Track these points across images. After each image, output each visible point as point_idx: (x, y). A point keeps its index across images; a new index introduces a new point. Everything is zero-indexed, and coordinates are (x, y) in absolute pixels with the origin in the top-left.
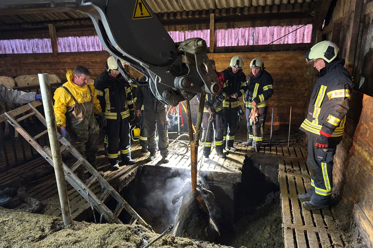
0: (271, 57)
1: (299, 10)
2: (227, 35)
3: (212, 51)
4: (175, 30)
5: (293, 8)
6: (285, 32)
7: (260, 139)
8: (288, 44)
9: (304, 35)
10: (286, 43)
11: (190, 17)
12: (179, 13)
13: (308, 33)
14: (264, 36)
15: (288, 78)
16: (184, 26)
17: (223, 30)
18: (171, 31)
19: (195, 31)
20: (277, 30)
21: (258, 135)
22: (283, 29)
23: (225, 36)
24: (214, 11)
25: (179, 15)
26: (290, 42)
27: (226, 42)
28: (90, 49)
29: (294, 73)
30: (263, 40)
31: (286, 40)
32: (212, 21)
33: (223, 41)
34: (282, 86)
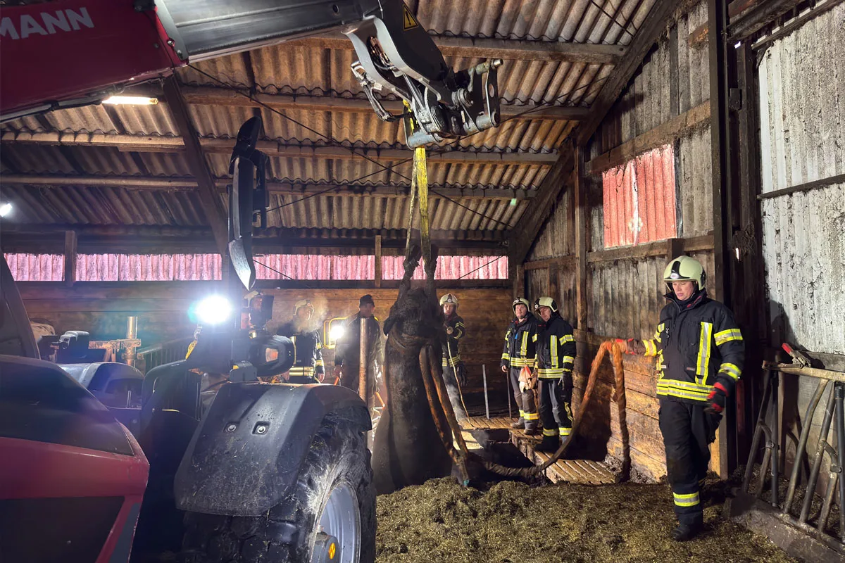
0: (463, 295)
1: (490, 239)
2: (396, 264)
3: (379, 286)
4: (318, 253)
5: (484, 236)
6: (474, 264)
7: (535, 416)
8: (478, 280)
9: (497, 268)
10: (476, 278)
11: (344, 237)
12: (325, 230)
13: (502, 267)
14: (449, 268)
15: (486, 324)
16: (332, 248)
17: (391, 258)
18: (311, 254)
19: (349, 257)
20: (464, 260)
21: (532, 410)
22: (472, 260)
23: (394, 266)
24: (379, 232)
25: (325, 232)
26: (482, 277)
27: (396, 273)
28: (146, 276)
29: (493, 317)
30: (446, 272)
31: (477, 275)
32: (378, 246)
33: (391, 272)
34: (479, 335)
